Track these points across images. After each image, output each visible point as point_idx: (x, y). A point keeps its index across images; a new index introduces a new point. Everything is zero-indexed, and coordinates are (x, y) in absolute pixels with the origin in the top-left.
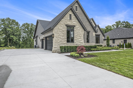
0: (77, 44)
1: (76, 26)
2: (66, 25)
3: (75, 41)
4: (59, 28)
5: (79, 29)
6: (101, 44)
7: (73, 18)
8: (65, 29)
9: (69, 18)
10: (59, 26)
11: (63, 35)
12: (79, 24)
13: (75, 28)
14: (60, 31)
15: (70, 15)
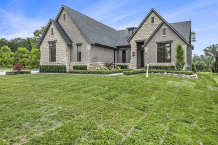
1: (57, 41)
2: (49, 42)
3: (56, 60)
4: (43, 46)
5: (61, 44)
7: (54, 32)
8: (48, 47)
9: (51, 34)
10: (43, 44)
11: (46, 53)
13: (56, 43)
14: (44, 50)
15: (52, 29)
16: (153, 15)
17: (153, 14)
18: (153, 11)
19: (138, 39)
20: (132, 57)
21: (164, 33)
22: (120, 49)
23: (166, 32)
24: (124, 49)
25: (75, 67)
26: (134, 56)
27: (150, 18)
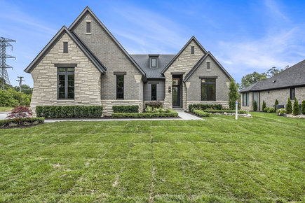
0: (81, 103)
1: (78, 65)
2: (56, 65)
3: (76, 96)
4: (41, 71)
5: (86, 70)
6: (218, 102)
7: (71, 49)
8: (54, 73)
9: (62, 51)
10: (41, 68)
11: (49, 84)
12: (87, 60)
13: (76, 68)
14: (44, 78)
15: (66, 44)
16: (193, 44)
17: (193, 42)
18: (193, 40)
19: (176, 71)
20: (167, 93)
21: (208, 68)
22: (149, 82)
23: (211, 66)
24: (154, 82)
25: (115, 109)
26: (170, 91)
27: (189, 47)
